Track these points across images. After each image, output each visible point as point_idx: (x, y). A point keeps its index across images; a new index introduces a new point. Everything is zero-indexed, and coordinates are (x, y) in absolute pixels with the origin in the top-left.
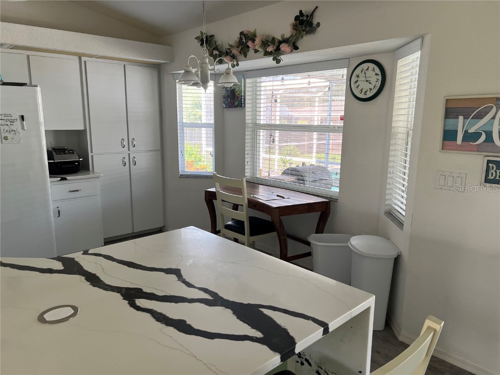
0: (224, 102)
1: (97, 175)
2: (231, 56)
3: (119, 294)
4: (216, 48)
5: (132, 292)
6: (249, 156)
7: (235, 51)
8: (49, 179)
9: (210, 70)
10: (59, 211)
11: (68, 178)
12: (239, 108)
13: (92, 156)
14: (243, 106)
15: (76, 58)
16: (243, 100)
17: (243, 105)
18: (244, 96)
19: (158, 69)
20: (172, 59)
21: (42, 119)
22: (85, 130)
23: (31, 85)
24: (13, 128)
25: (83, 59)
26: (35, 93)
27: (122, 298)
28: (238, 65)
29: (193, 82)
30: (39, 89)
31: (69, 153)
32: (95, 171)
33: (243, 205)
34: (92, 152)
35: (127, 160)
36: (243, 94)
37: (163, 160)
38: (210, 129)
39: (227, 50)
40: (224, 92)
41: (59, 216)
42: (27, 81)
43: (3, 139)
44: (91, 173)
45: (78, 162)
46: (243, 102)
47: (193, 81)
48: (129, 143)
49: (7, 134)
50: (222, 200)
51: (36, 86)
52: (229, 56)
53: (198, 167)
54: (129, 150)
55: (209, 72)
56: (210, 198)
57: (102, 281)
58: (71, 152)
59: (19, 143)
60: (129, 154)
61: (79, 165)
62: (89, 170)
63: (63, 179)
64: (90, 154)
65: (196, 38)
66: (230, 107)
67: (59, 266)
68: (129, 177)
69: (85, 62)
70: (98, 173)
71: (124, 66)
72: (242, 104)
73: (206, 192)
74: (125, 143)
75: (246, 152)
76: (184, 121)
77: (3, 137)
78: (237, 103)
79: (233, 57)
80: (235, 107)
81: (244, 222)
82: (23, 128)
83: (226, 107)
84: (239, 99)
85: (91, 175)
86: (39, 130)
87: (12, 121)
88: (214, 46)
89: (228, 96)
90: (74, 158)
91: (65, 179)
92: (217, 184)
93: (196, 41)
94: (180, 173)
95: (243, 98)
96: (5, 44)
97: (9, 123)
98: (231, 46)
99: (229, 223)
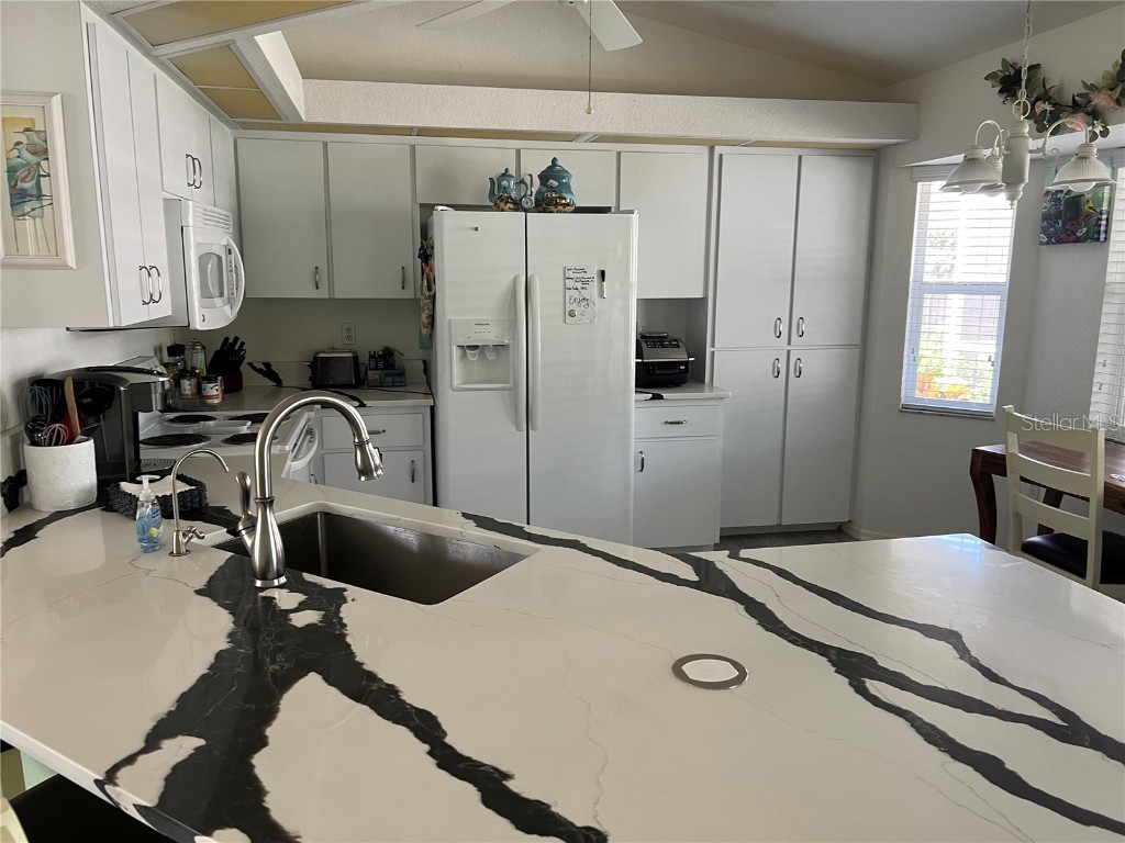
0: (1044, 230)
1: (720, 394)
2: (1088, 114)
3: (824, 659)
4: (1045, 97)
5: (854, 660)
6: (1108, 369)
7: (1101, 101)
8: (633, 396)
9: (1031, 152)
10: (643, 459)
11: (665, 395)
12: (1088, 245)
13: (713, 352)
14: (1102, 238)
15: (705, 150)
16: (1104, 222)
17: (1102, 236)
18: (1109, 213)
19: (874, 160)
20: (913, 133)
21: (634, 278)
22: (704, 300)
23: (618, 211)
24: (585, 294)
25: (718, 150)
26: (629, 225)
27: (834, 669)
28: (1105, 133)
29: (983, 184)
30: (635, 216)
31: (672, 346)
32: (715, 384)
33: (1087, 500)
34: (713, 346)
35: (782, 365)
36: (1105, 208)
37: (864, 367)
38: (995, 297)
39: (1077, 98)
40: (1045, 205)
41: (642, 470)
42: (611, 203)
43: (567, 316)
44: (707, 388)
45: (685, 363)
46: (1103, 228)
47: (983, 181)
48: (790, 328)
49: (574, 307)
50: (1023, 479)
51: (632, 212)
52: (1082, 114)
53: (944, 389)
54: (789, 343)
55: (1028, 157)
56: (987, 469)
57: (781, 622)
58: (674, 344)
59: (592, 322)
60: (789, 352)
61: (687, 370)
62: (703, 382)
63: (657, 397)
64: (709, 350)
65: (986, 78)
66: (1060, 241)
67: (687, 572)
68: (782, 403)
69: (721, 156)
70: (722, 390)
71: (800, 157)
72: (1099, 233)
73: (976, 452)
74: (784, 328)
75: (1099, 359)
76: (926, 278)
77: (568, 310)
78: (1085, 230)
79: (1095, 115)
80: (1078, 240)
81: (1086, 542)
82: (601, 295)
83: (1047, 243)
84: (1093, 221)
85: (707, 394)
86: (626, 298)
87: (586, 282)
88: (1040, 91)
89: (1058, 215)
90: (679, 356)
91: (661, 397)
92: (1013, 438)
93: (989, 83)
94: (903, 402)
95: (1104, 217)
96: (585, 134)
97: (579, 285)
98: (1092, 87)
99: (1036, 539)
